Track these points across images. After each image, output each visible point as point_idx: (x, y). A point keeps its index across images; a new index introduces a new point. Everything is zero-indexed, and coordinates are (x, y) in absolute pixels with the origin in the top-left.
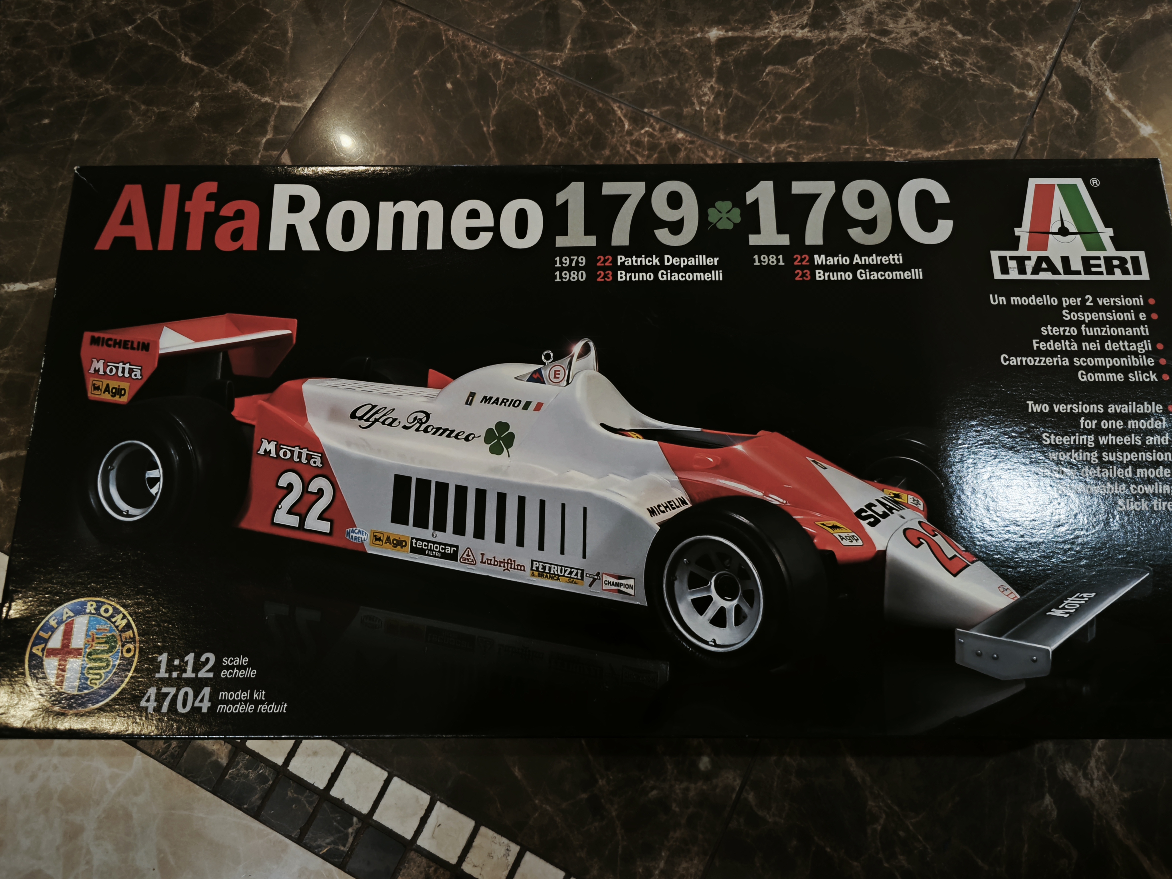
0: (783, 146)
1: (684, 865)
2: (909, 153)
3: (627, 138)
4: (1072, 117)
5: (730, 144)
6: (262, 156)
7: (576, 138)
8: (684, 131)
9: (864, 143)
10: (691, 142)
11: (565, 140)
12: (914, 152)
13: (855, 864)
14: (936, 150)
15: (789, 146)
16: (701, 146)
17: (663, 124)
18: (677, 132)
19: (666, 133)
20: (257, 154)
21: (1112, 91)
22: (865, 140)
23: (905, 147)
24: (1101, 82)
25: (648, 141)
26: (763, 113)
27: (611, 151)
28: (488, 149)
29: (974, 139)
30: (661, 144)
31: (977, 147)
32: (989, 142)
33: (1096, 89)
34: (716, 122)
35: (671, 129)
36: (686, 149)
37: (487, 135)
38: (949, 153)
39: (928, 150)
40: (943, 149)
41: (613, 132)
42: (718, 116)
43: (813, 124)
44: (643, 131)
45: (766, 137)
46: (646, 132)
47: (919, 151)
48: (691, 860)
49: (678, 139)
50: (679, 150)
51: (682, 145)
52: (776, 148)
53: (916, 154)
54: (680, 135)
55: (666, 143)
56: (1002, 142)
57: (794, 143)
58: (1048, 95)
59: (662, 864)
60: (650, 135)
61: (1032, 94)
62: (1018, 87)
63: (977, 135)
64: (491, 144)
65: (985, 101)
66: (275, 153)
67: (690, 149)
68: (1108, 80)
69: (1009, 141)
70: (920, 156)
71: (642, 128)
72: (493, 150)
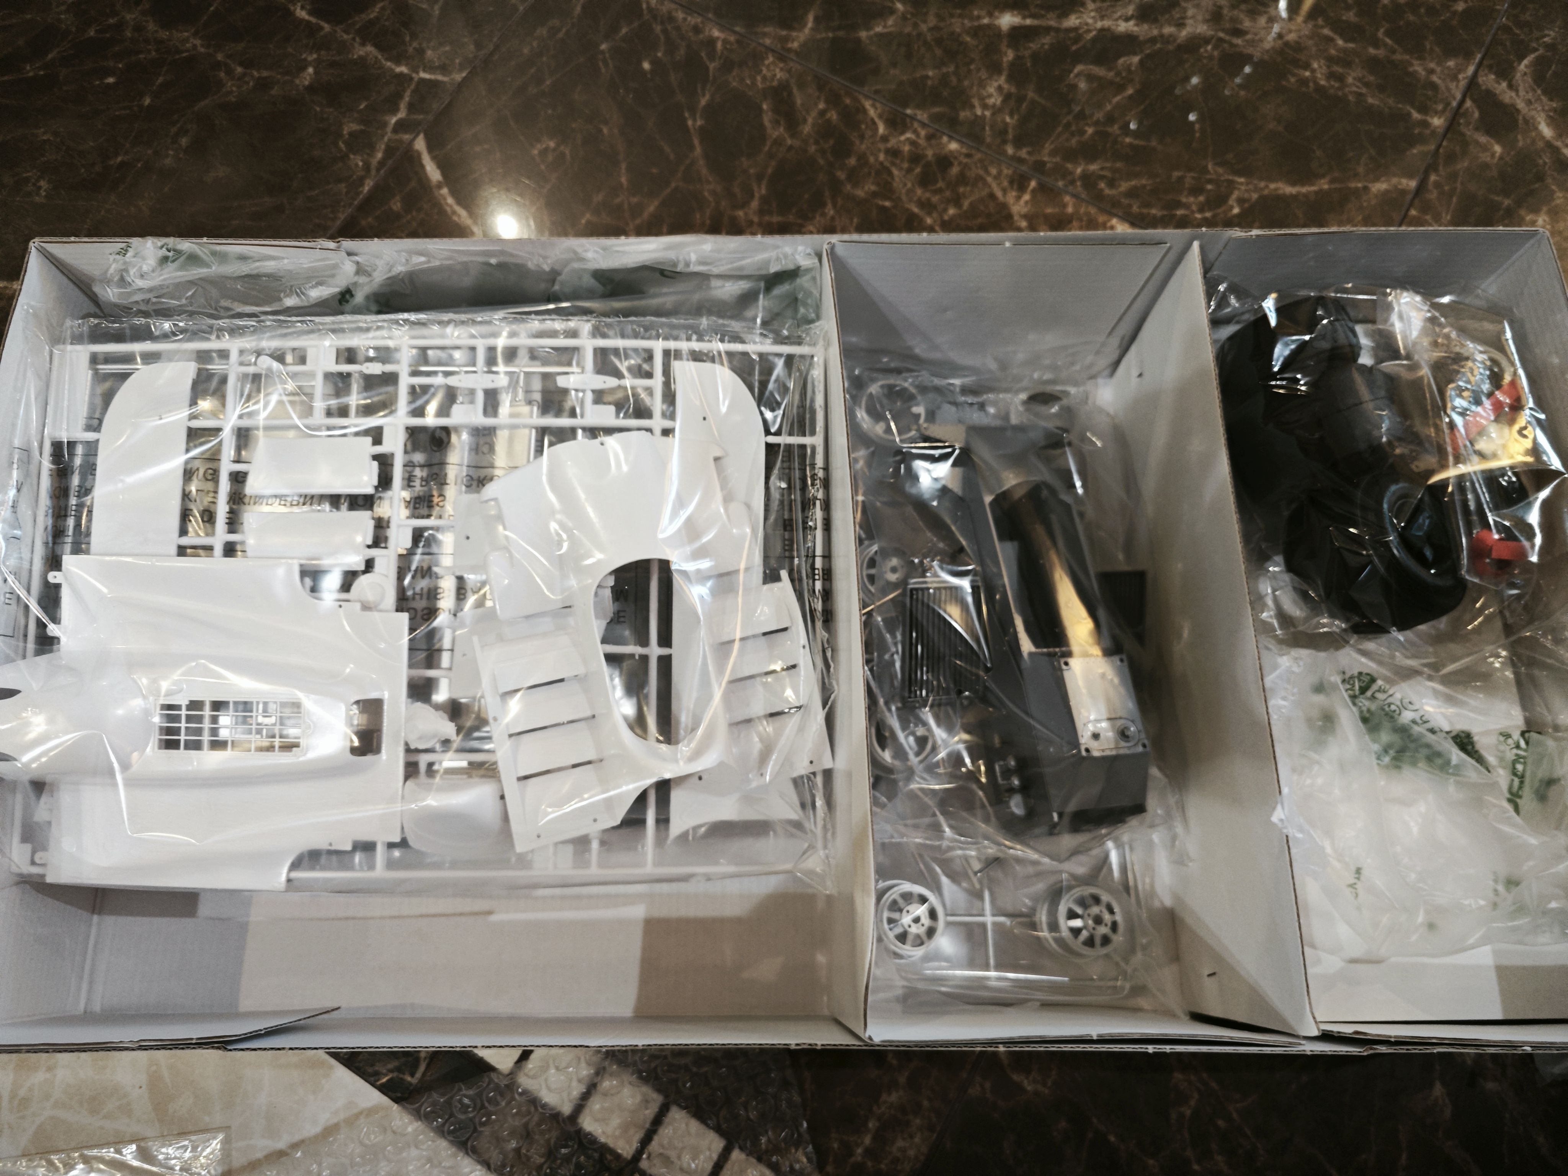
0: (1093, 167)
1: (900, 1143)
2: (1267, 187)
3: (882, 146)
4: (1493, 155)
5: (1021, 161)
6: (389, 140)
7: (812, 141)
8: (959, 141)
9: (1205, 170)
10: (968, 156)
11: (797, 143)
12: (1273, 186)
13: (1151, 1162)
14: (1303, 185)
15: (1102, 169)
16: (981, 161)
17: (931, 131)
18: (949, 142)
19: (933, 142)
20: (383, 136)
21: (1548, 125)
22: (1206, 166)
23: (1261, 179)
24: (1533, 113)
25: (910, 151)
26: (1068, 125)
27: (858, 160)
28: (692, 148)
29: (1356, 175)
30: (926, 156)
31: (1360, 185)
32: (1377, 179)
33: (1526, 121)
34: (1003, 132)
35: (941, 137)
36: (960, 163)
37: (692, 130)
38: (1321, 190)
39: (1293, 184)
40: (1313, 185)
41: (862, 137)
42: (1006, 124)
43: (1136, 142)
44: (903, 138)
45: (1071, 155)
46: (908, 139)
47: (1280, 185)
48: (911, 1137)
49: (951, 152)
50: (951, 164)
51: (956, 158)
52: (1083, 171)
53: (1276, 189)
54: (954, 146)
55: (934, 155)
56: (1395, 180)
57: (1108, 165)
58: (1459, 124)
59: (867, 1140)
60: (913, 143)
61: (1437, 122)
62: (1419, 111)
63: (1361, 170)
64: (696, 142)
65: (1372, 127)
66: (407, 137)
67: (966, 165)
68: (1543, 110)
69: (1404, 181)
70: (1281, 192)
71: (903, 133)
72: (698, 150)
